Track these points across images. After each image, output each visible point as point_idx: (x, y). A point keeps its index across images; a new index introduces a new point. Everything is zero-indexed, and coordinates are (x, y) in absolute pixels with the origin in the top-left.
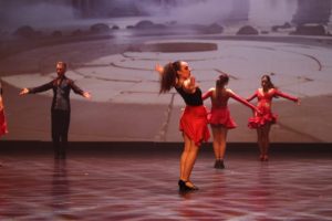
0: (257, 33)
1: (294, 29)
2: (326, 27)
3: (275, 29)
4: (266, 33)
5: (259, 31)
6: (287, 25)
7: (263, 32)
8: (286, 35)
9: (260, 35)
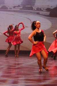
0: (8, 9)
1: (22, 8)
2: (33, 7)
3: (14, 7)
4: (11, 9)
5: (8, 8)
6: (19, 6)
7: (10, 8)
8: (19, 10)
9: (9, 9)
